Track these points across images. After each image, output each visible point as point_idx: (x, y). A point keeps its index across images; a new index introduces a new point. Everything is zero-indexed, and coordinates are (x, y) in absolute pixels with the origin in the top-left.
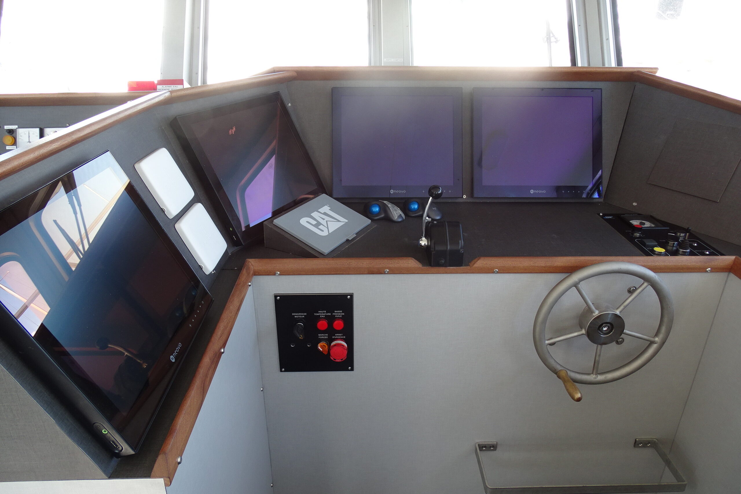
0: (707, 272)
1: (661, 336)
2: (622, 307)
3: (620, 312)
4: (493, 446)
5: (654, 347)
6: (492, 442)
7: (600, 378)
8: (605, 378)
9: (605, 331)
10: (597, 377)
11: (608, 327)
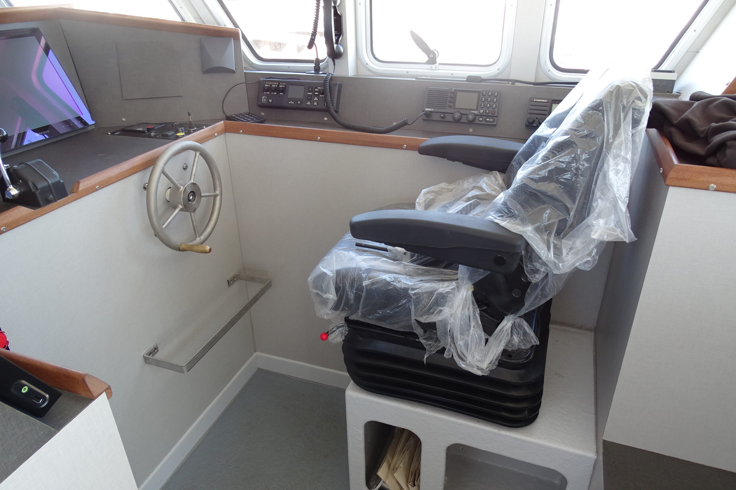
0: (216, 136)
1: (218, 189)
2: (193, 177)
3: (194, 181)
4: (156, 349)
5: (218, 198)
6: (153, 346)
7: (203, 237)
8: (205, 236)
9: (192, 199)
10: (200, 238)
11: (192, 195)
